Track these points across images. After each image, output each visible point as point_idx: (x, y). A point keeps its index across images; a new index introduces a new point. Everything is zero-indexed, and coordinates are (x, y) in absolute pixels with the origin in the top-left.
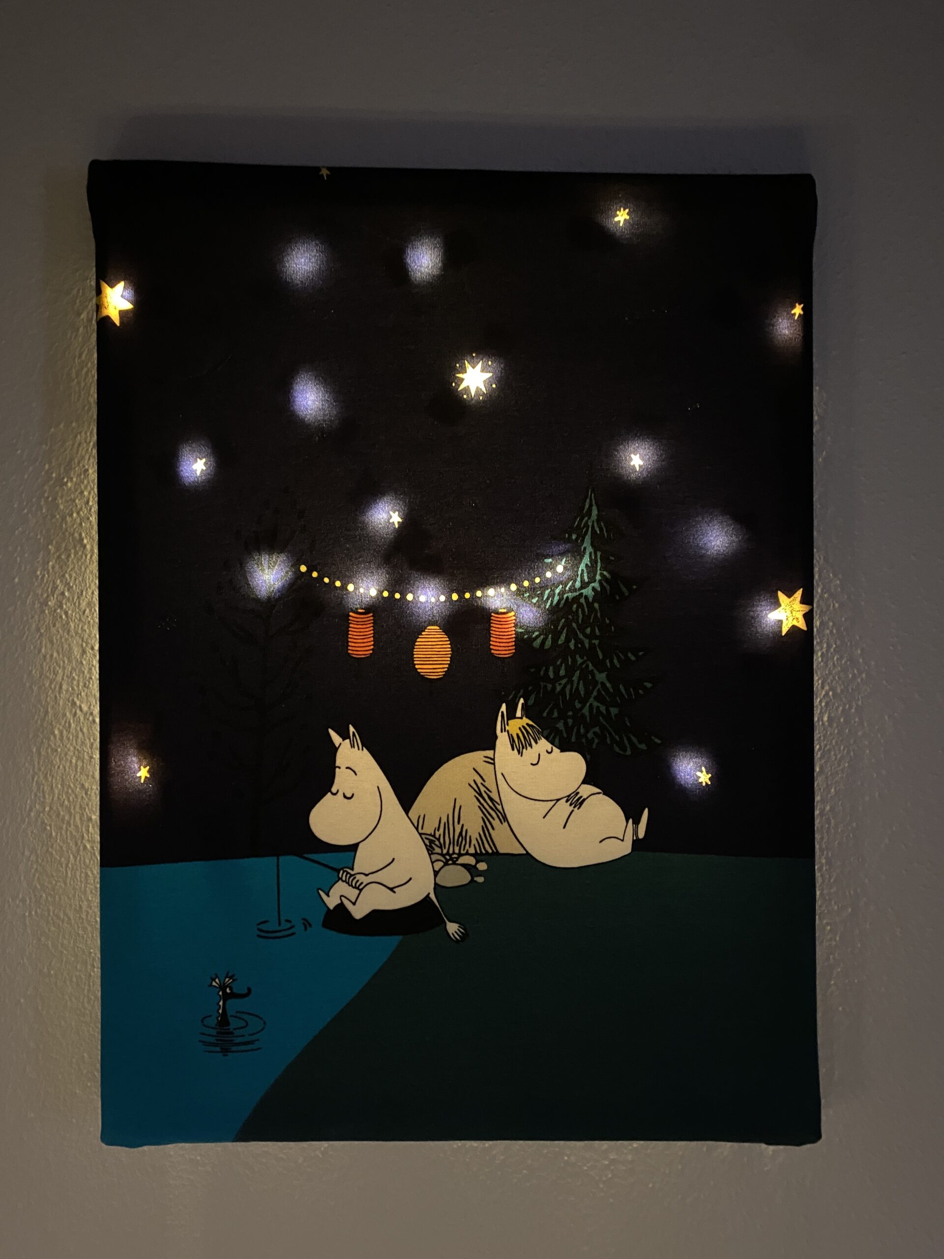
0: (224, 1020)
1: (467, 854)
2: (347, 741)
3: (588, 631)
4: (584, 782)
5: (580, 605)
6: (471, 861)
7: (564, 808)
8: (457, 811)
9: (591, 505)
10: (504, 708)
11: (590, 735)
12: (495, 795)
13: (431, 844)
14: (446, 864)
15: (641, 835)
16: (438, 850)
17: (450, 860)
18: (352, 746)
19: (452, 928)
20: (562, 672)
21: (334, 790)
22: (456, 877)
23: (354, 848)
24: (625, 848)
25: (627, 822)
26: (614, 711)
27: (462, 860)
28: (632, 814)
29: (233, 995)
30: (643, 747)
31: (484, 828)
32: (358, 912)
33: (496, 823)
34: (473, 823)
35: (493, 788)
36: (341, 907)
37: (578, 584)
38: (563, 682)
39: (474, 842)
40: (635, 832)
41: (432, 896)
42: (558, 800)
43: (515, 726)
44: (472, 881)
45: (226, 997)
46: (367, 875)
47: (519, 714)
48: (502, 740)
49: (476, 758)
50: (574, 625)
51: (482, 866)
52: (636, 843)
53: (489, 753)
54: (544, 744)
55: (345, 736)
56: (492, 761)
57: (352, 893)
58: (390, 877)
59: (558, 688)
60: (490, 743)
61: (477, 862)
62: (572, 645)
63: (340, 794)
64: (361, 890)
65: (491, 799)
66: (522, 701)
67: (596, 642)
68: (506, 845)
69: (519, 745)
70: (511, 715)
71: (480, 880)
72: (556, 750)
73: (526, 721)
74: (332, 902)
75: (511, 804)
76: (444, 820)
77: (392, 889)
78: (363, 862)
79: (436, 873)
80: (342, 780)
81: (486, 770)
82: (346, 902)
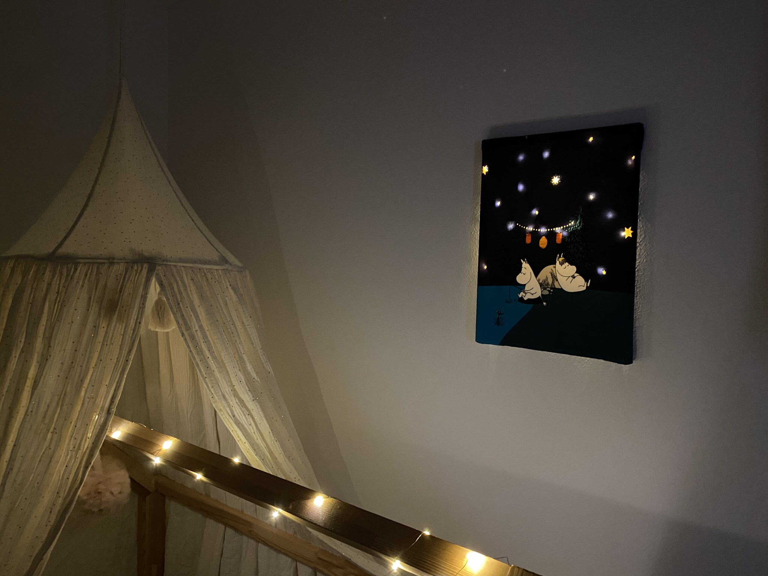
0: (498, 319)
1: (549, 288)
2: (525, 262)
3: (578, 237)
4: (576, 273)
5: (577, 232)
6: (549, 289)
7: (571, 278)
8: (547, 278)
9: (580, 208)
10: (558, 255)
11: (578, 262)
12: (555, 275)
13: (541, 285)
14: (544, 290)
15: (588, 285)
16: (542, 286)
17: (545, 289)
18: (526, 263)
19: (545, 304)
20: (572, 247)
21: (521, 272)
22: (546, 292)
23: (525, 285)
24: (584, 288)
25: (585, 282)
26: (584, 256)
27: (547, 289)
28: (586, 281)
29: (500, 314)
30: (590, 265)
31: (553, 282)
32: (525, 299)
33: (555, 281)
34: (550, 281)
35: (555, 273)
36: (522, 297)
37: (577, 226)
38: (572, 249)
39: (550, 285)
40: (587, 285)
41: (541, 296)
42: (569, 277)
43: (561, 259)
44: (549, 294)
45: (499, 314)
46: (527, 291)
47: (562, 256)
48: (558, 263)
49: (551, 266)
50: (575, 236)
51: (552, 291)
52: (587, 287)
53: (555, 265)
54: (567, 264)
55: (524, 261)
56: (555, 267)
57: (524, 295)
58: (532, 292)
59: (571, 251)
60: (555, 263)
61: (551, 290)
62: (574, 241)
63: (523, 274)
64: (526, 294)
65: (554, 276)
66: (562, 254)
67: (580, 240)
68: (557, 286)
69: (561, 264)
70: (560, 257)
71: (551, 293)
72: (570, 265)
73: (563, 258)
74: (520, 296)
75: (559, 277)
76: (544, 280)
77: (532, 294)
78: (527, 288)
79: (542, 291)
80: (523, 270)
81: (554, 269)
82: (523, 297)
